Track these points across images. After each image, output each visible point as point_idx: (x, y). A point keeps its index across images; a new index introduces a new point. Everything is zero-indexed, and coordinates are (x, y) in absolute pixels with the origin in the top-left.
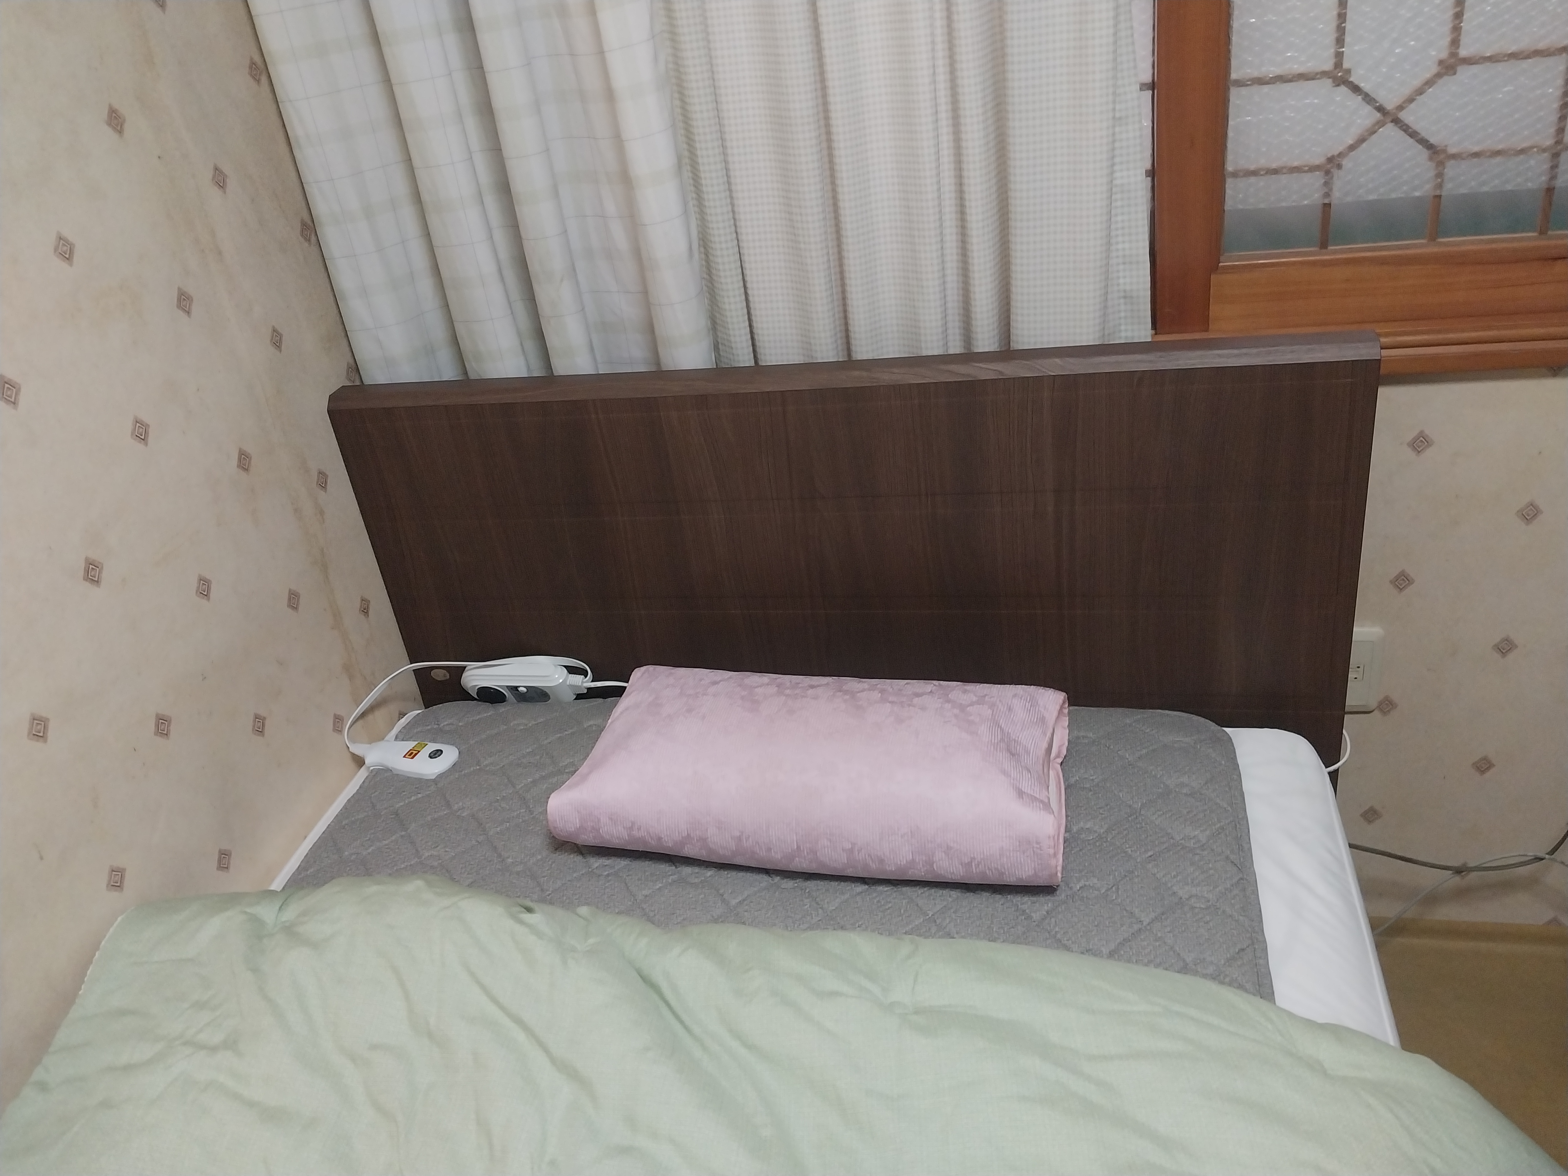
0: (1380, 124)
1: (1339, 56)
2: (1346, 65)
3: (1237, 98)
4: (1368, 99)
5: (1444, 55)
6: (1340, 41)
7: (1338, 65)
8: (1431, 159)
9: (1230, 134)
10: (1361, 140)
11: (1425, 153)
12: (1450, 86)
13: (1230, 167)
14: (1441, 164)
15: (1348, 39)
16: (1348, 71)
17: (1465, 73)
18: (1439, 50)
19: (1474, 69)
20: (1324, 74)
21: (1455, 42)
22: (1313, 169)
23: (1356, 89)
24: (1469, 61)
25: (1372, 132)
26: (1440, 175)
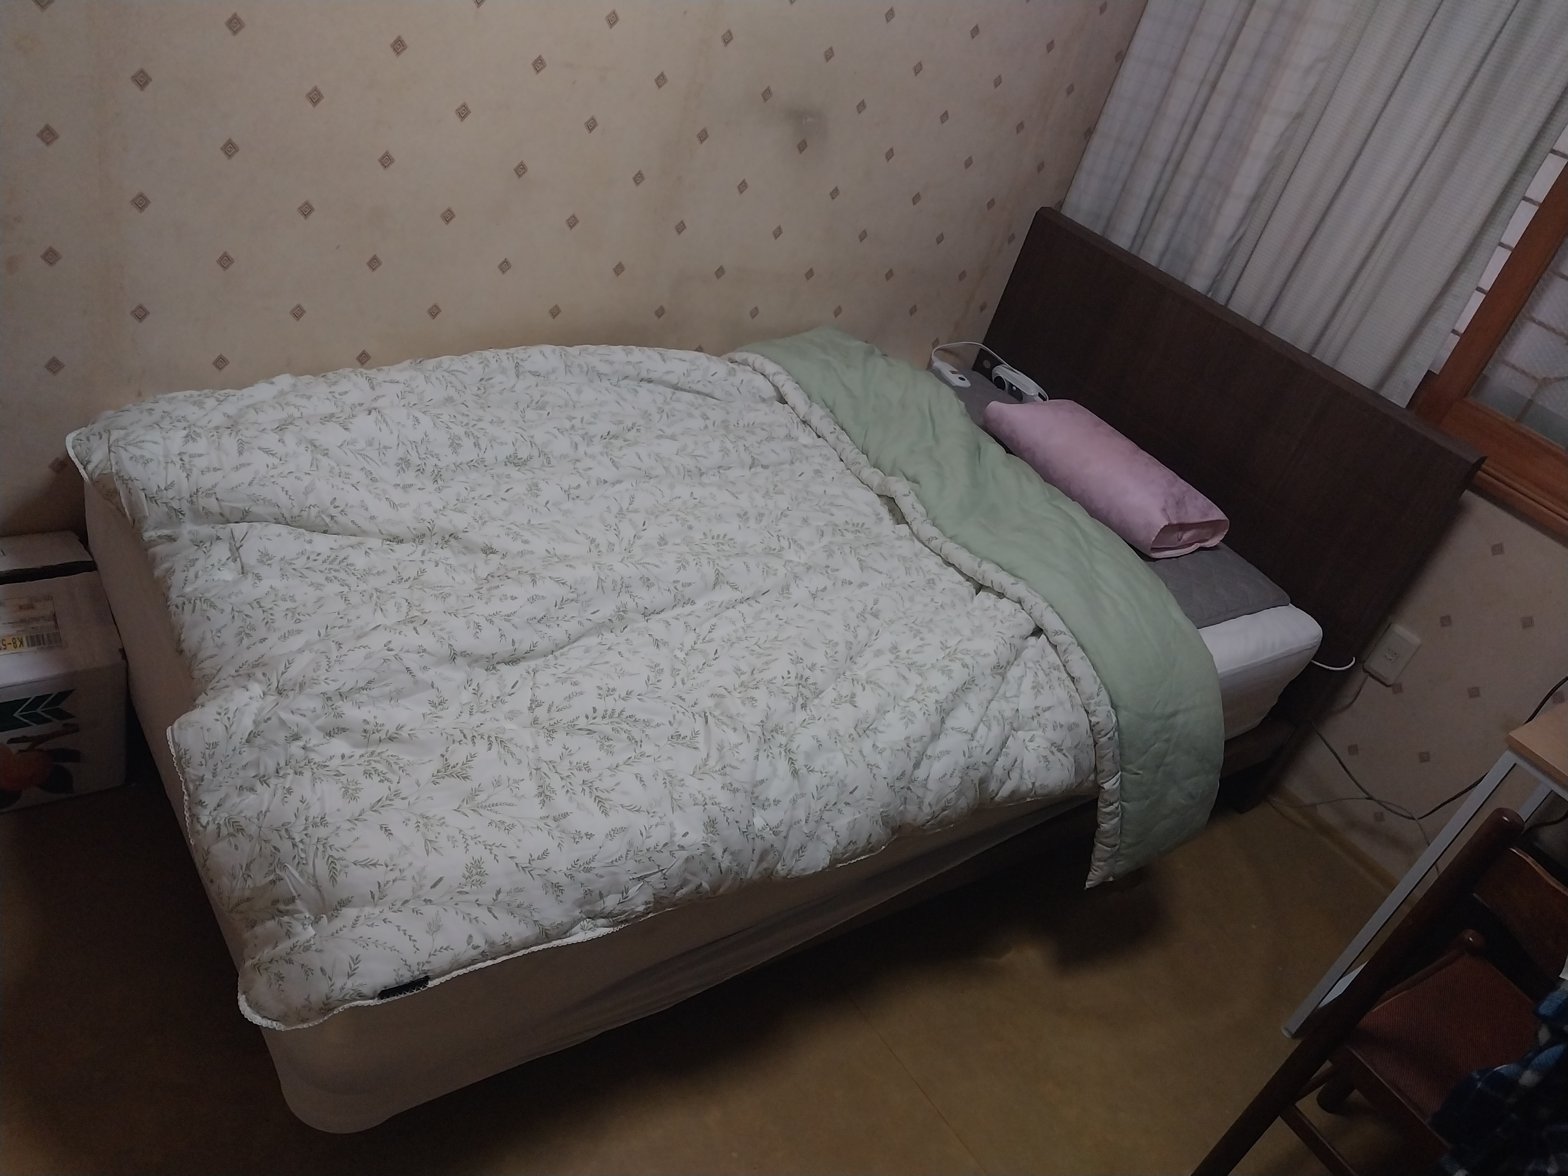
22: (1535, 379)
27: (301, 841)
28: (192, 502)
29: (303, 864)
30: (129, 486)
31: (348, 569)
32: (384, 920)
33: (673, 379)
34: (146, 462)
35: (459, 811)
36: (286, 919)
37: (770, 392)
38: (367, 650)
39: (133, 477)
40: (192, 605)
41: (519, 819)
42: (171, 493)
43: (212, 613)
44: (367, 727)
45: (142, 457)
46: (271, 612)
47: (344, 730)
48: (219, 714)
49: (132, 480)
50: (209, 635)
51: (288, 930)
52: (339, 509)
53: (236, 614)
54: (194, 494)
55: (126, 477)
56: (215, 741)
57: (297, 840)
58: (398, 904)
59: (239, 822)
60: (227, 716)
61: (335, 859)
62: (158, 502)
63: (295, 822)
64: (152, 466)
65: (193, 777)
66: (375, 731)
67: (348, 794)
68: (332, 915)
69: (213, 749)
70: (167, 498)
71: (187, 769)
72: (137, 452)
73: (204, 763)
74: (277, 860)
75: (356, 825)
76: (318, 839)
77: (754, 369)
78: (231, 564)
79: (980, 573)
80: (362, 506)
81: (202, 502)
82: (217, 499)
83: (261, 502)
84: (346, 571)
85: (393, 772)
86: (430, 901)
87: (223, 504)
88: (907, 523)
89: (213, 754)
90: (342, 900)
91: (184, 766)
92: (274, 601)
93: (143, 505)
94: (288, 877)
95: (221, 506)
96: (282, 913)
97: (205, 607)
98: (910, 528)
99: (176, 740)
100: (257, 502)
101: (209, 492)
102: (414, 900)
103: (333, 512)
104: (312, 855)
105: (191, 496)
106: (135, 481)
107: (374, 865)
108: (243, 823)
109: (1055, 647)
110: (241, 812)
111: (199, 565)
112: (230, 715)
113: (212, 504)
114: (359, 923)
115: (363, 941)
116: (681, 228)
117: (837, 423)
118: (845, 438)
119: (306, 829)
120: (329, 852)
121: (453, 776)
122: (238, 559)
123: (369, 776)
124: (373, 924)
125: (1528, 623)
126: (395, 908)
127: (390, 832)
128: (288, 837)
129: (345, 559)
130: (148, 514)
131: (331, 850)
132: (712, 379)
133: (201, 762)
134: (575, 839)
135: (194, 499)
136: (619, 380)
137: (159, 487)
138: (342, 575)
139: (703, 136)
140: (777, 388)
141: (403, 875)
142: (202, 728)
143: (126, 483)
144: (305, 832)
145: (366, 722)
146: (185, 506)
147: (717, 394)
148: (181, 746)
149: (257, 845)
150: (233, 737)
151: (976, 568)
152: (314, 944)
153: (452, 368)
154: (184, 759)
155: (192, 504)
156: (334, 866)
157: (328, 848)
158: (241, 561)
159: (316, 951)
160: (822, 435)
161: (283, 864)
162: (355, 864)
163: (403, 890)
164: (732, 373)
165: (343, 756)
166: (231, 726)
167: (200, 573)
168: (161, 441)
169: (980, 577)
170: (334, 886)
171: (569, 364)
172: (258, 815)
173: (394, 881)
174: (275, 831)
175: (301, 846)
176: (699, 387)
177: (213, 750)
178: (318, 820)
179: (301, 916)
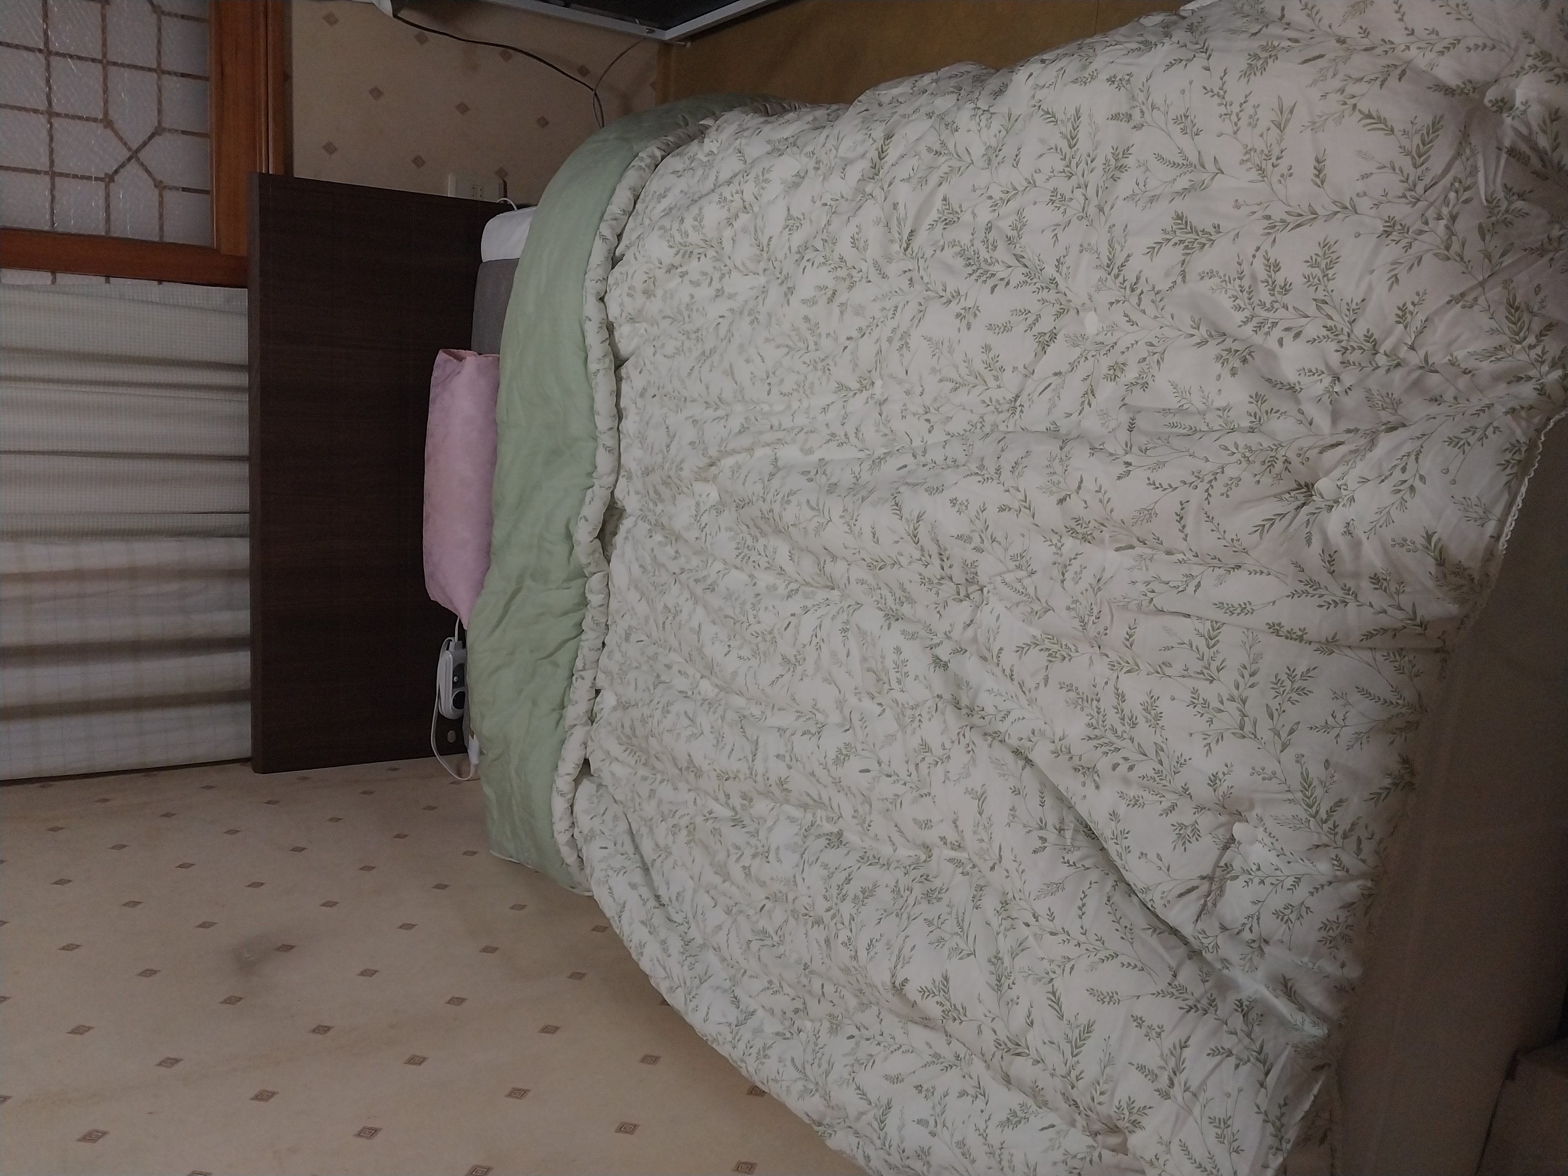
0: (138, 159)
1: (96, 179)
2: (103, 176)
3: (116, 233)
4: (122, 166)
5: (101, 125)
6: (89, 178)
7: (101, 179)
8: (160, 135)
9: (137, 237)
10: (147, 170)
11: (157, 139)
12: (119, 124)
13: (157, 239)
14: (164, 129)
15: (88, 174)
16: (106, 174)
17: (113, 115)
18: (99, 129)
19: (111, 112)
20: (107, 187)
21: (95, 120)
22: (161, 196)
23: (116, 172)
24: (106, 113)
25: (142, 164)
26: (170, 130)
27: (1439, 218)
28: (1212, 1002)
29: (1460, 182)
30: (1277, 1112)
31: (1098, 724)
32: (1412, 33)
33: (637, 877)
34: (1223, 1123)
35: (1220, 169)
36: (1543, 142)
37: (587, 786)
38: (1154, 476)
39: (1261, 1117)
40: (1336, 816)
41: (1164, 128)
42: (1229, 1042)
43: (1316, 771)
44: (1237, 364)
45: (1220, 1138)
46: (1236, 693)
47: (1269, 381)
48: (1412, 488)
49: (1266, 1114)
50: (1347, 734)
51: (1552, 121)
52: (1042, 833)
53: (1284, 734)
54: (1198, 1010)
55: (1270, 1129)
56: (1449, 449)
57: (1443, 222)
58: (1379, 51)
59: (1507, 317)
60: (1404, 477)
61: (1413, 158)
62: (1256, 1047)
63: (1427, 251)
64: (1219, 1113)
65: (1524, 423)
66: (1233, 353)
67: (1328, 260)
68: (1474, 89)
69: (1462, 439)
70: (1240, 1040)
71: (1523, 440)
72: (1221, 1152)
73: (1491, 429)
74: (1494, 219)
75: (1351, 199)
76: (1415, 203)
77: (573, 824)
78: (1237, 864)
79: (604, 363)
80: (1014, 816)
81: (1198, 990)
82: (1175, 976)
83: (1124, 922)
84: (1103, 722)
85: (1254, 277)
86: (1338, 41)
87: (1174, 964)
88: (612, 493)
89: (1467, 431)
90: (1446, 94)
91: (1524, 449)
92: (1221, 711)
93: (1283, 1068)
94: (1494, 182)
95: (1180, 964)
96: (1542, 155)
97: (1319, 792)
98: (615, 486)
99: (1506, 496)
100: (1129, 927)
101: (1176, 993)
102: (1357, 47)
103: (1051, 836)
104: (1439, 187)
105: (1206, 1012)
106: (1263, 1110)
107: (1370, 116)
108: (1502, 312)
109: (619, 236)
110: (1492, 331)
111: (1277, 901)
112: (1398, 475)
113: (1188, 974)
114: (1445, 43)
115: (1459, 13)
116: (458, 1001)
117: (570, 684)
118: (579, 664)
119: (1421, 232)
120: (1413, 173)
121: (1191, 228)
122: (1222, 864)
123: (1285, 285)
124: (1429, 34)
125: (376, 93)
126: (1387, 47)
127: (1317, 165)
128: (1453, 238)
129: (1090, 738)
130: (1289, 1047)
131: (1408, 175)
132: (610, 845)
133: (1494, 433)
134: (1129, 80)
135: (1205, 1002)
136: (680, 924)
137: (1237, 1066)
138: (1113, 718)
139: (321, 1029)
140: (577, 781)
141: (1345, 83)
142: (1454, 482)
143: (1279, 1119)
144: (1426, 228)
145: (1234, 372)
146: (1226, 1007)
147: (623, 826)
148: (1504, 479)
149: (1504, 265)
150: (1418, 434)
151: (602, 372)
152: (1528, 56)
153: (797, 1075)
154: (1517, 457)
155: (1214, 1000)
156: (1421, 146)
157: (1410, 181)
158: (1221, 857)
159: (1533, 41)
160: (592, 687)
161: (1488, 207)
162: (1392, 130)
163: (1360, 63)
164: (590, 837)
165: (1297, 335)
166: (1409, 455)
167: (1289, 882)
168: (1175, 1147)
169: (607, 360)
170: (1442, 117)
171: (697, 981)
172: (1471, 307)
173: (1361, 79)
174: (1466, 259)
175: (1445, 211)
176: (629, 848)
177: (1463, 436)
178: (1395, 236)
179: (1517, 124)
